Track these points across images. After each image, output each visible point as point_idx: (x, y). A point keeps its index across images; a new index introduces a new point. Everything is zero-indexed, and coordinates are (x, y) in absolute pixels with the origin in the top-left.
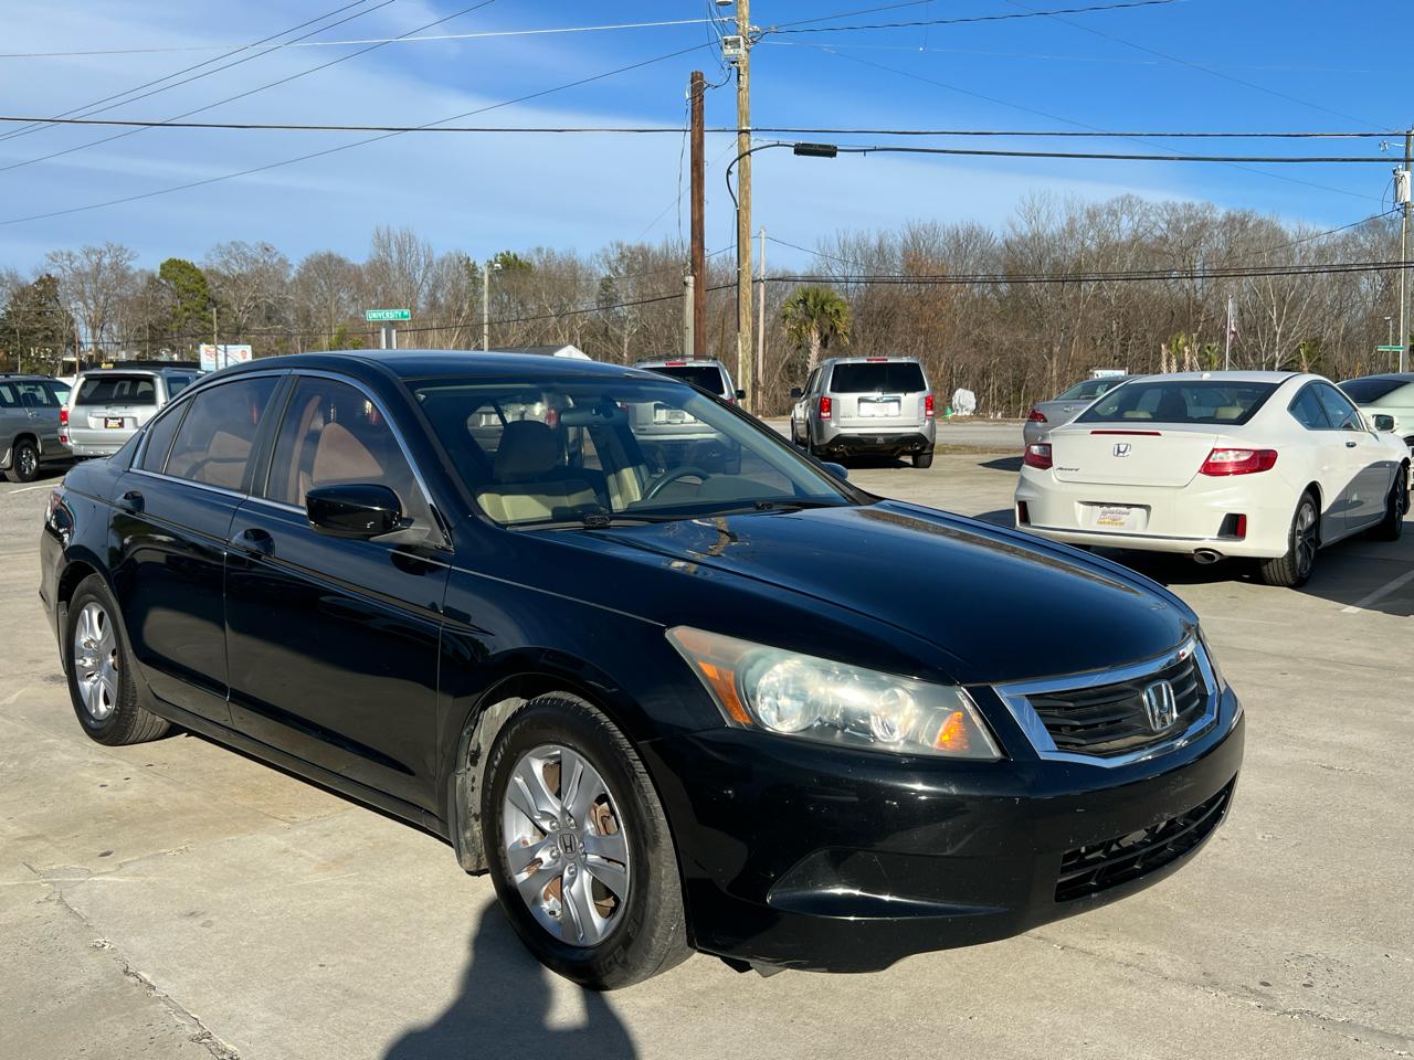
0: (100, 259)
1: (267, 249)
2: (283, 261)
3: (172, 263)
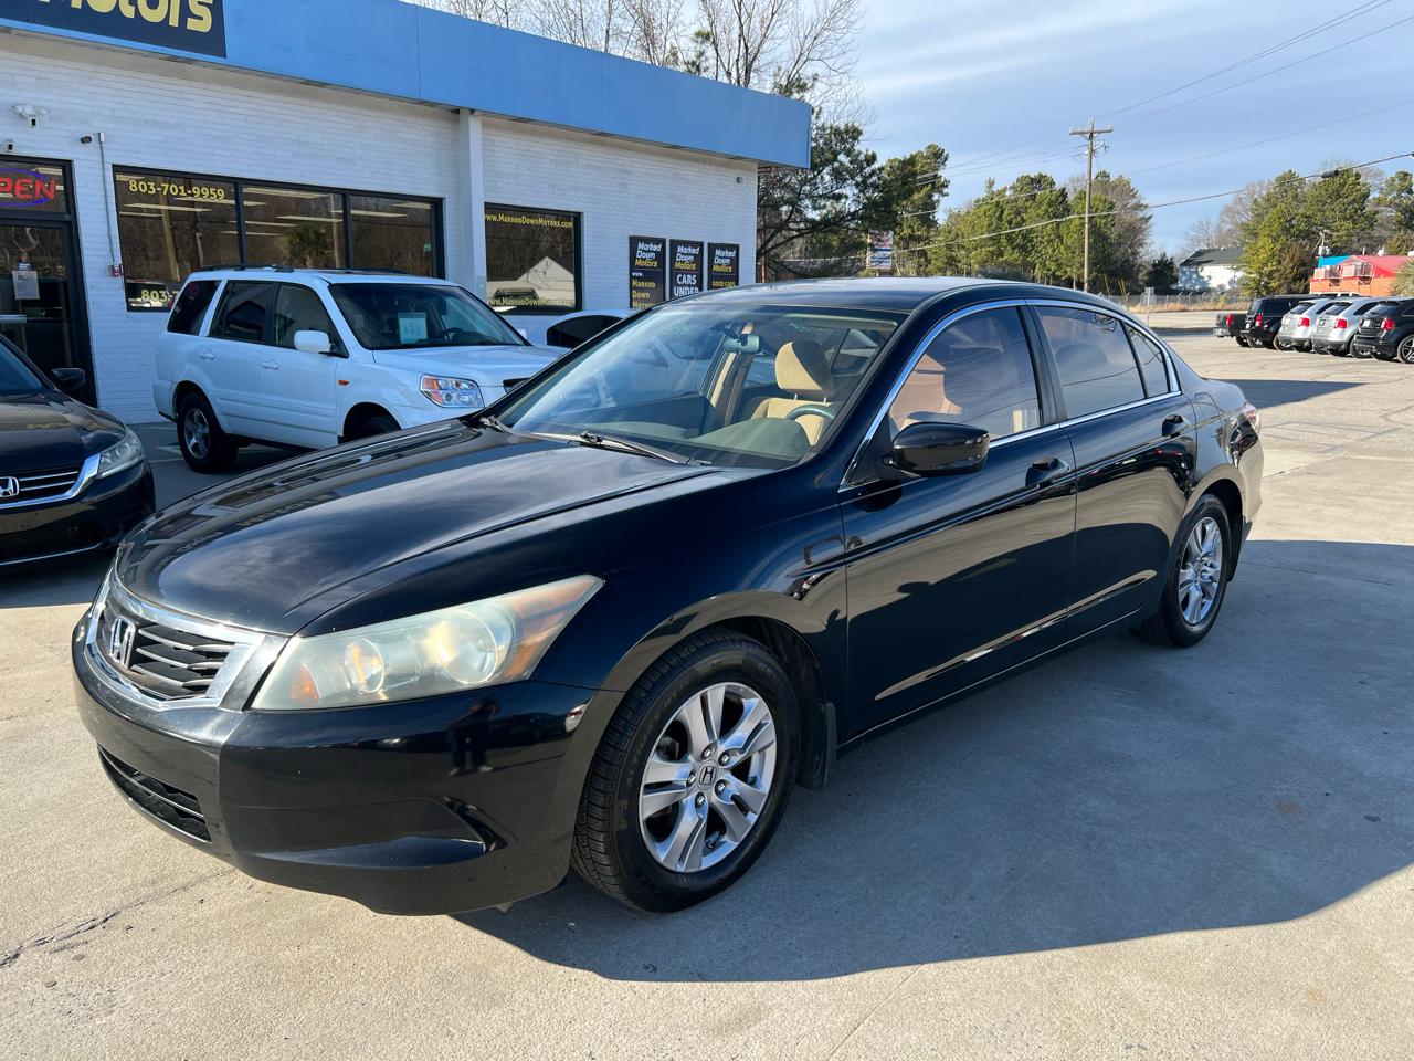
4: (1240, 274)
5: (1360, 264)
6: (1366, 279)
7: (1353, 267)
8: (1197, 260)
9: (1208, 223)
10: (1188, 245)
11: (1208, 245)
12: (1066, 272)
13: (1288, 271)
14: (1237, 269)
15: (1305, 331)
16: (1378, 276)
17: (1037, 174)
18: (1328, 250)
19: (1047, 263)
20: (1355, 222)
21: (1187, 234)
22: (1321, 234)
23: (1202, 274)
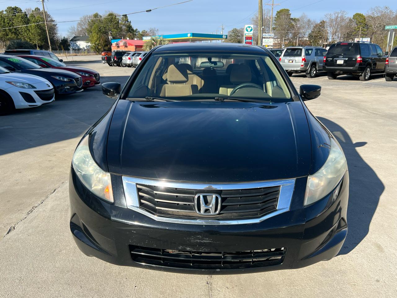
0: (338, 15)
1: (387, 8)
2: (391, 11)
3: (357, 14)
4: (89, 44)
5: (124, 42)
6: (126, 46)
7: (123, 43)
8: (75, 39)
9: (74, 28)
10: (69, 34)
11: (75, 35)
12: (34, 42)
13: (102, 44)
14: (88, 43)
15: (130, 61)
16: (129, 45)
17: (14, 7)
18: (112, 37)
19: (26, 39)
20: (117, 29)
21: (68, 31)
22: (109, 33)
23: (77, 44)
